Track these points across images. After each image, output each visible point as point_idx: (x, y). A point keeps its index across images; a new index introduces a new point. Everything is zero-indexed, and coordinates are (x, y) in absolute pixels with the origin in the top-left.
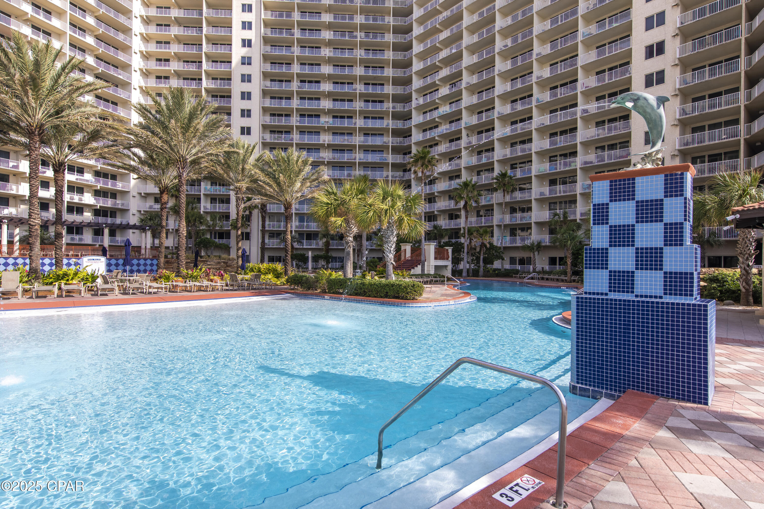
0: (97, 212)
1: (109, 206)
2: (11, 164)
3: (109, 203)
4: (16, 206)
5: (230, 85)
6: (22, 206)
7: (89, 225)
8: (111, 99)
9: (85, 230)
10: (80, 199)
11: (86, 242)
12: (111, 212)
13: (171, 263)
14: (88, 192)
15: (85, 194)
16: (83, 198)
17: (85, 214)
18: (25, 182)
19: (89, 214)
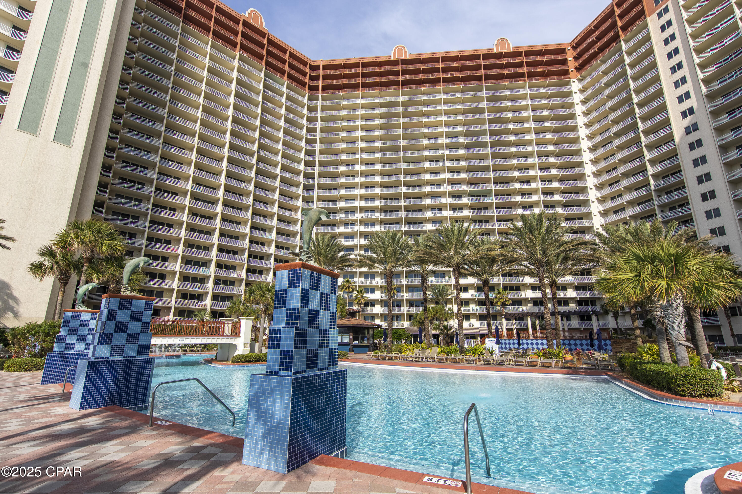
0: (580, 302)
1: (589, 296)
2: (521, 279)
3: (587, 294)
4: (526, 305)
5: (678, 160)
6: (529, 305)
7: (575, 313)
8: (577, 217)
9: (572, 317)
10: (565, 295)
11: (573, 327)
12: (591, 301)
13: (619, 343)
14: (570, 289)
15: (568, 290)
16: (567, 294)
17: (570, 305)
18: (529, 289)
19: (573, 305)
